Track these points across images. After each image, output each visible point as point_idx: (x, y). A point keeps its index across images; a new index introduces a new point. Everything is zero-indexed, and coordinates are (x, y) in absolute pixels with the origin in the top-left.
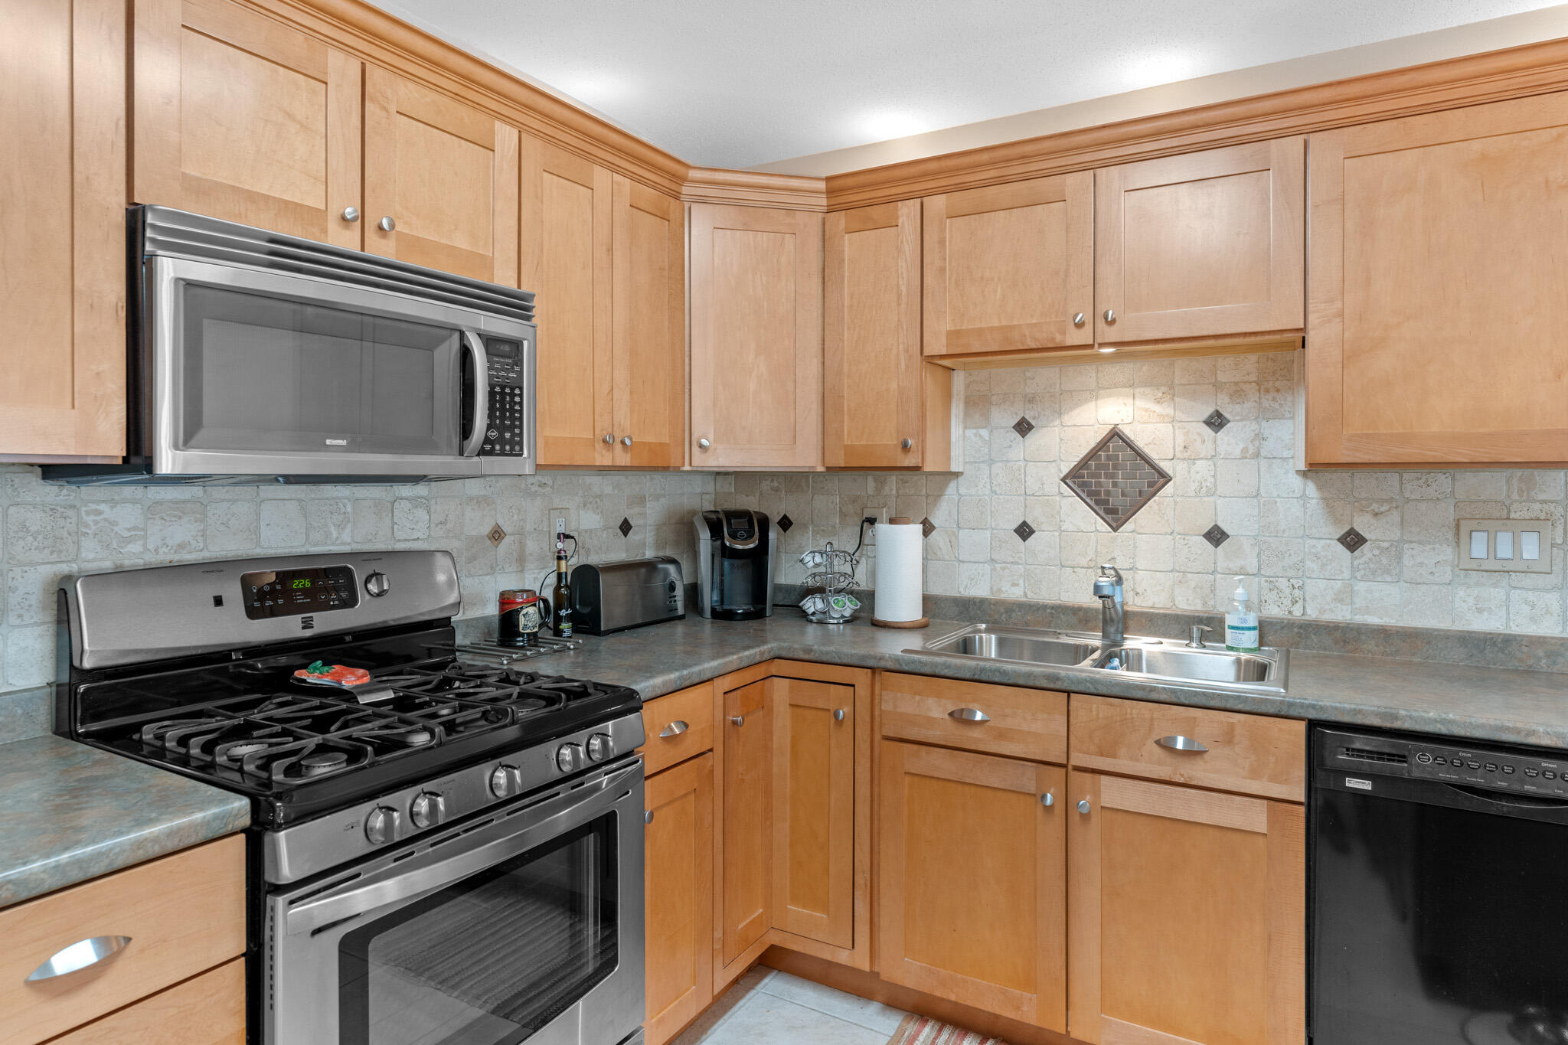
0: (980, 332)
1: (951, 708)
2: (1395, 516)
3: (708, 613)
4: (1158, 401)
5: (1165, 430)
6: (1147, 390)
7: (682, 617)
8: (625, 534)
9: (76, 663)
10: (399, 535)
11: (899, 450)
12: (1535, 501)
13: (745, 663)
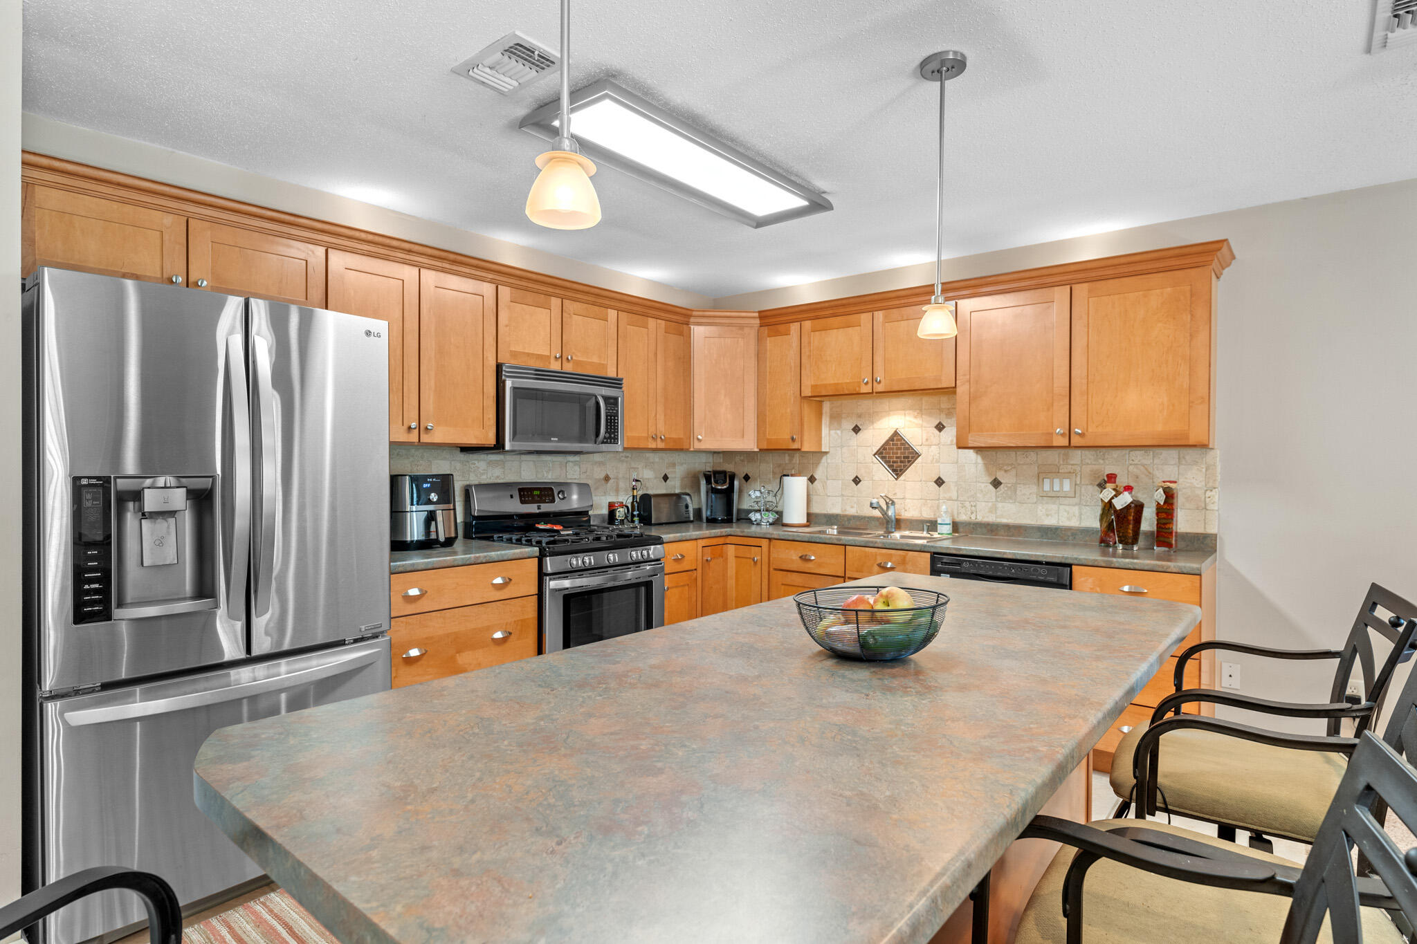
0: (825, 386)
1: (800, 555)
2: (1014, 472)
3: (705, 521)
4: (915, 417)
5: (918, 431)
6: (911, 412)
7: (692, 522)
8: (665, 481)
9: (473, 514)
10: (569, 477)
11: (791, 440)
12: (1069, 464)
13: (713, 535)
